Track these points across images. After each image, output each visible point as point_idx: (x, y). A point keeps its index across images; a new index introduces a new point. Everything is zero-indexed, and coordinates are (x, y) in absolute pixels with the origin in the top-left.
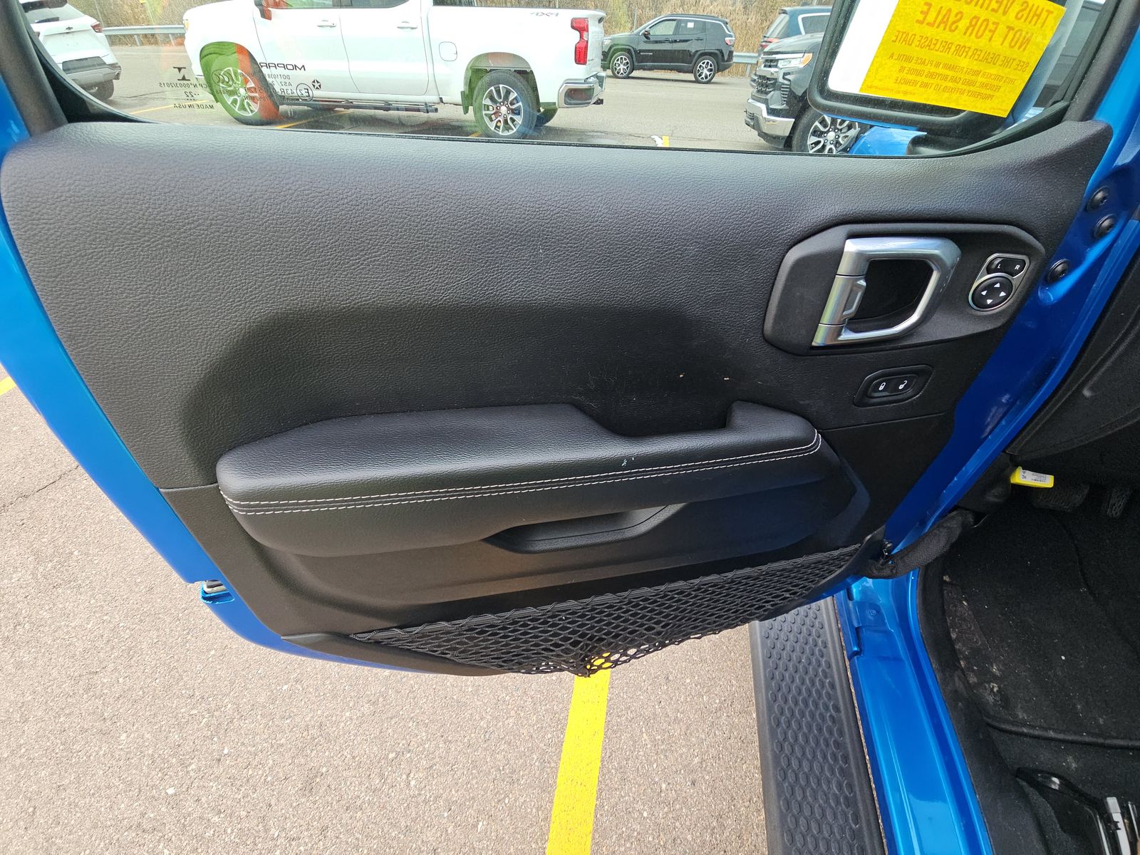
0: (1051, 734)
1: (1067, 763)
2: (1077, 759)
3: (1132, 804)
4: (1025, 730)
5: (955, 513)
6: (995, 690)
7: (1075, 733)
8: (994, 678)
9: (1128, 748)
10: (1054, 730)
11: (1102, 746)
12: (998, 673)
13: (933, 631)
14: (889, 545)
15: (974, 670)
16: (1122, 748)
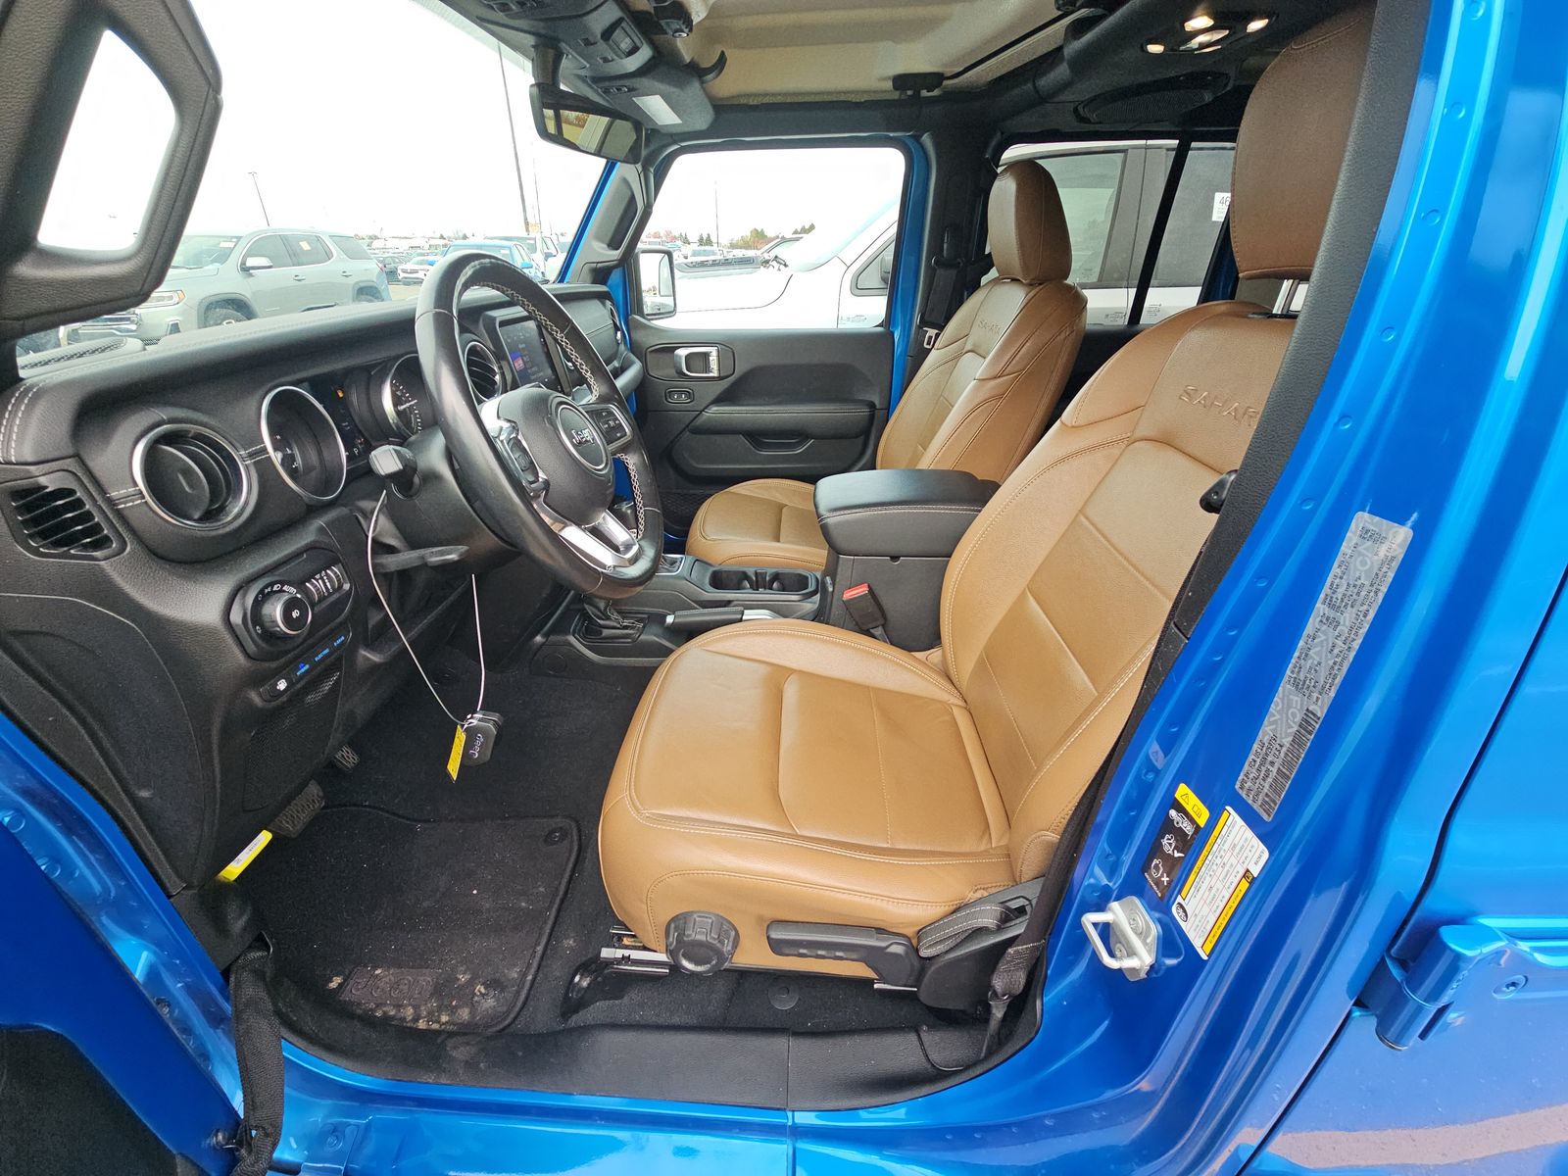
0: (540, 949)
1: (568, 948)
2: (567, 938)
3: (614, 929)
4: (530, 978)
5: (232, 979)
6: (483, 991)
7: (545, 922)
8: (471, 983)
9: (571, 877)
10: (537, 944)
11: (562, 901)
12: (468, 977)
13: (389, 1059)
14: (220, 1137)
15: (456, 1005)
16: (569, 882)
